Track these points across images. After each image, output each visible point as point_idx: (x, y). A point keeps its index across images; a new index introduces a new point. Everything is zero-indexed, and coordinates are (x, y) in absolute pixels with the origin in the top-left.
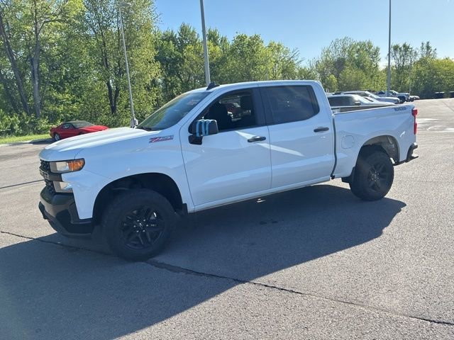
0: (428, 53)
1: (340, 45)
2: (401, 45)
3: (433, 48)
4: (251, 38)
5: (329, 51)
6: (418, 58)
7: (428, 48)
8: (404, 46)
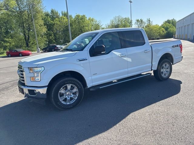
0: (149, 23)
1: (117, 19)
2: (140, 20)
3: (151, 21)
4: (82, 16)
5: (113, 21)
6: (146, 25)
7: (149, 20)
8: (141, 20)
